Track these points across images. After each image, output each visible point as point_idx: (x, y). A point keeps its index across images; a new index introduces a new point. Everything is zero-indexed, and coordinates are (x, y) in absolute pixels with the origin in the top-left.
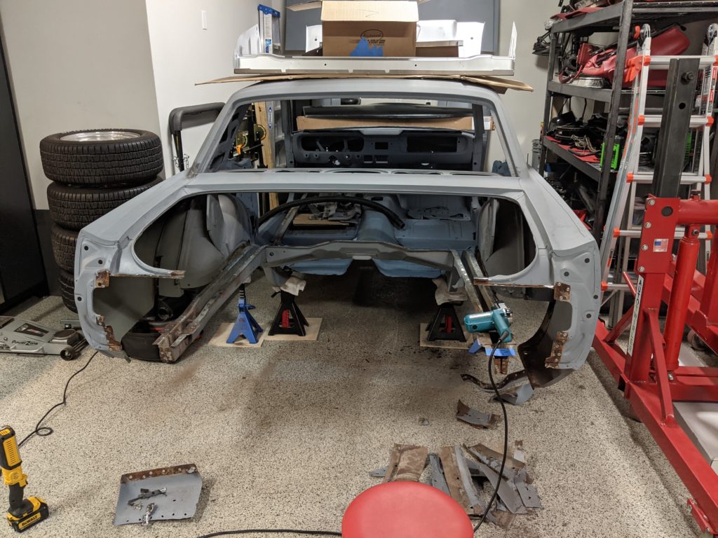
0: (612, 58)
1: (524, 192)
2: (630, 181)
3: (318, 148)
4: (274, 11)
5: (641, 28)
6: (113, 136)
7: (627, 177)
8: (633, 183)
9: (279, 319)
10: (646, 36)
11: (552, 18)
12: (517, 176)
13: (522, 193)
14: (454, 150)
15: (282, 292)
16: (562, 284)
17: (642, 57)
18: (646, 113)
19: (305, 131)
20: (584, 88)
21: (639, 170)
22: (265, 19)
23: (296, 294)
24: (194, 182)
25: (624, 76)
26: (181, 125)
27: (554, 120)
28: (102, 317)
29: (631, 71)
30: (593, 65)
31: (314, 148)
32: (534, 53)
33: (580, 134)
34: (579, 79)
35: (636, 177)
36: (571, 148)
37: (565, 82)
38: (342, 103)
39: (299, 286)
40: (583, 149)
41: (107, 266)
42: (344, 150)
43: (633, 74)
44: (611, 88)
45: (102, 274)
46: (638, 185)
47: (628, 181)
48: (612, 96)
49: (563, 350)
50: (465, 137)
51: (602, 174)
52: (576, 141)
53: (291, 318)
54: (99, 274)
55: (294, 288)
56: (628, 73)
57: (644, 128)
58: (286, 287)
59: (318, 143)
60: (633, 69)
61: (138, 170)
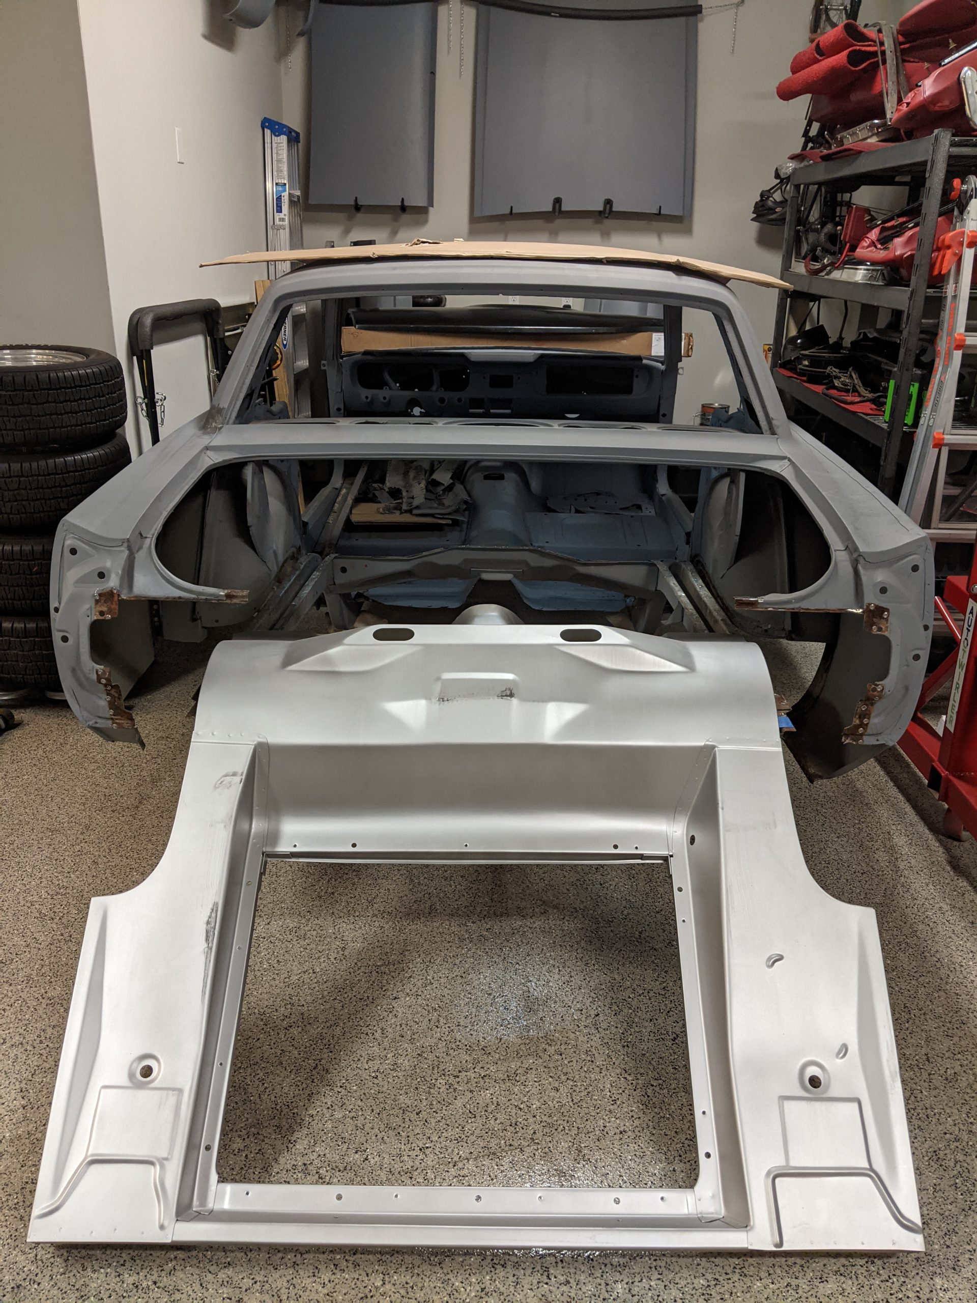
0: (909, 233)
1: (789, 460)
2: (939, 445)
3: (387, 384)
4: (290, 131)
5: (962, 183)
6: (36, 359)
7: (934, 437)
8: (943, 448)
10: (971, 197)
11: (792, 158)
12: (773, 433)
13: (786, 461)
14: (629, 391)
16: (877, 607)
17: (963, 233)
18: (968, 329)
19: (366, 353)
20: (856, 284)
21: (953, 427)
22: (274, 145)
24: (219, 440)
25: (932, 266)
26: (151, 340)
27: (792, 341)
28: (108, 670)
29: (944, 257)
30: (873, 244)
31: (381, 385)
32: (752, 220)
33: (842, 365)
34: (843, 268)
35: (948, 439)
36: (827, 389)
37: (817, 272)
38: (415, 304)
40: (847, 391)
41: (113, 582)
42: (434, 388)
43: (948, 264)
44: (908, 286)
45: (107, 596)
46: (951, 453)
47: (935, 446)
48: (910, 299)
49: (873, 715)
50: (649, 369)
51: (889, 433)
52: (836, 377)
54: (100, 595)
56: (939, 260)
57: (963, 355)
59: (387, 377)
60: (949, 252)
61: (89, 420)
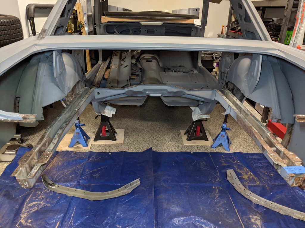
1: (279, 50)
9: (100, 131)
14: (190, 35)
15: (102, 115)
23: (111, 116)
26: (34, 15)
31: (113, 33)
35: (302, 48)
39: (112, 111)
42: (130, 34)
50: (196, 28)
53: (107, 129)
55: (109, 113)
58: (104, 112)
61: (6, 38)
